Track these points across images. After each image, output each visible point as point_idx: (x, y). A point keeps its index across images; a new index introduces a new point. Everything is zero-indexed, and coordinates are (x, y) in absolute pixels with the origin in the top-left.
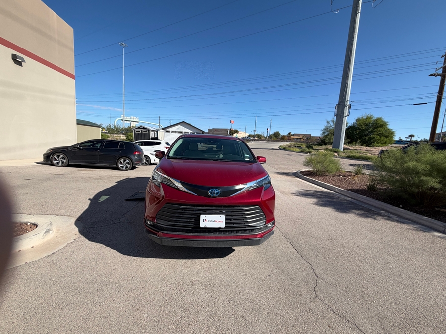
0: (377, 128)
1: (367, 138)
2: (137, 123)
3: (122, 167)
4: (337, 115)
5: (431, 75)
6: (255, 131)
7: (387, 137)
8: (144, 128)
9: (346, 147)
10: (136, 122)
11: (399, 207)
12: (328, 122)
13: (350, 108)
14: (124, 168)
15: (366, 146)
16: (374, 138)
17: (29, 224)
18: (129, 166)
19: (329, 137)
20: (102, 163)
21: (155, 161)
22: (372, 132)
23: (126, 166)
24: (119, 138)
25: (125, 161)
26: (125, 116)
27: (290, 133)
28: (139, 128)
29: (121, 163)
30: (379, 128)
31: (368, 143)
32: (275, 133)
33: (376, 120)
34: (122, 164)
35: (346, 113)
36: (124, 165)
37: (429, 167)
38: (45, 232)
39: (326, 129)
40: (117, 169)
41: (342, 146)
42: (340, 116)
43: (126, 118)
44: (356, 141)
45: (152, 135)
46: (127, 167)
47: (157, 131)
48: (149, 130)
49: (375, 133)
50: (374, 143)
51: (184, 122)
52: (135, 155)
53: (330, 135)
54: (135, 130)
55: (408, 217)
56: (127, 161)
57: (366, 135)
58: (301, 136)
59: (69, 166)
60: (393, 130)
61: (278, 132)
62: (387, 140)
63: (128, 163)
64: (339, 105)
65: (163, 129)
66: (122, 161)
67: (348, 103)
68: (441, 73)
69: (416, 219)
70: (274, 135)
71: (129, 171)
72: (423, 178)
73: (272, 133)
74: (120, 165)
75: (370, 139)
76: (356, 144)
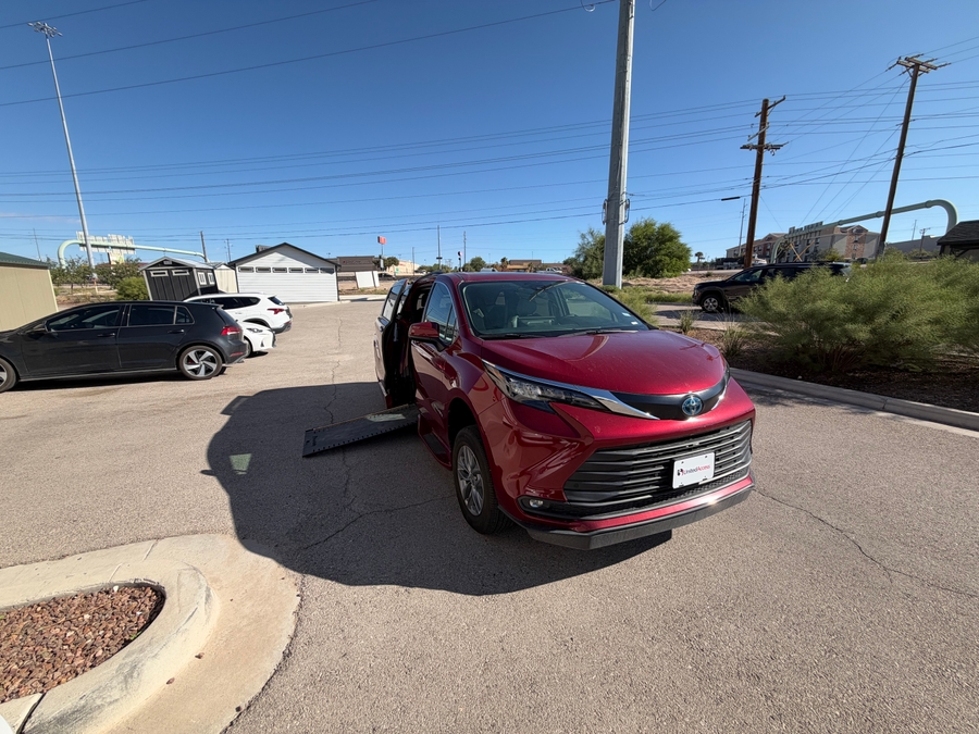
0: (663, 242)
1: (651, 262)
2: (131, 252)
3: (196, 371)
4: (607, 221)
5: (744, 147)
6: (439, 258)
7: (680, 258)
8: (175, 264)
9: (624, 281)
10: (127, 248)
11: (796, 378)
12: (583, 236)
13: (627, 206)
14: (202, 373)
15: (652, 277)
16: (661, 261)
17: (116, 588)
18: (214, 366)
19: (588, 263)
20: (133, 366)
21: (262, 345)
22: (657, 250)
23: (206, 366)
24: (89, 293)
25: (198, 354)
26: (90, 234)
27: (503, 260)
28: (161, 263)
29: (190, 361)
30: (668, 244)
31: (653, 271)
32: (473, 261)
33: (663, 229)
34: (193, 363)
35: (622, 218)
36: (199, 364)
37: (851, 308)
38: (207, 599)
39: (582, 248)
40: (181, 376)
41: (620, 279)
42: (612, 221)
43: (92, 240)
44: (635, 269)
45: (201, 281)
46: (208, 370)
47: (212, 271)
48: (191, 269)
49: (663, 252)
50: (662, 270)
51: (285, 244)
52: (225, 337)
53: (590, 259)
54: (148, 272)
55: (822, 393)
56: (208, 354)
57: (648, 257)
58: (525, 265)
59: (20, 386)
60: (688, 246)
61: (479, 259)
62: (680, 263)
63: (212, 360)
64: (609, 200)
65: (232, 265)
66: (192, 354)
67: (624, 197)
68: (756, 144)
69: (836, 396)
70: (472, 264)
71: (214, 380)
72: (850, 326)
73: (468, 261)
74: (188, 368)
75: (656, 263)
76: (634, 273)
